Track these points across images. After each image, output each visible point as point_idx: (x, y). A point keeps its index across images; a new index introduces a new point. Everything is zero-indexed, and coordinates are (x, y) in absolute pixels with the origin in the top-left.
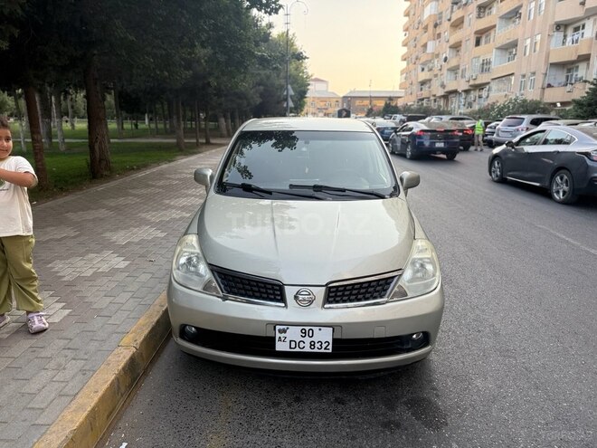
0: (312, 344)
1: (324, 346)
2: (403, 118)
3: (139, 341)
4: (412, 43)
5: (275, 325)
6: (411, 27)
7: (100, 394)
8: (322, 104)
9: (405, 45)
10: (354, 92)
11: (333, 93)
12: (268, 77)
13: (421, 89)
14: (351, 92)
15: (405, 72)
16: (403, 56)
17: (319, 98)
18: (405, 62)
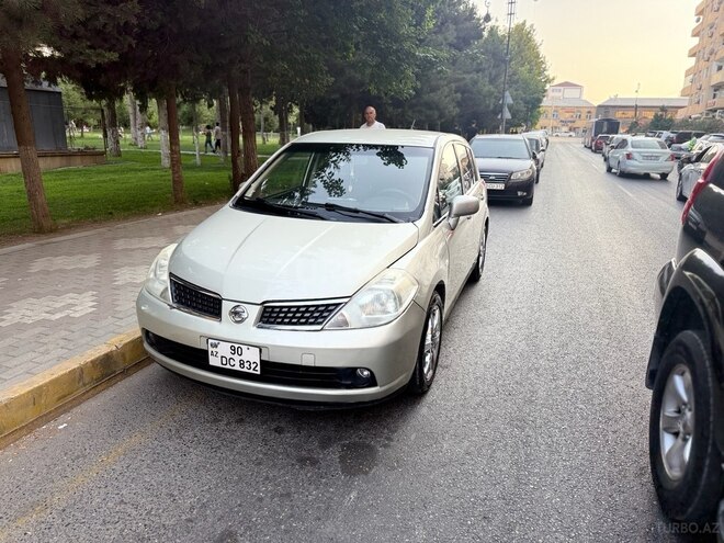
0: (242, 363)
1: (253, 366)
2: (672, 135)
3: (123, 343)
4: (707, 32)
5: (207, 338)
6: (709, 9)
7: (54, 377)
8: (568, 115)
9: (696, 34)
10: (616, 99)
11: (586, 102)
12: (476, 82)
13: (715, 96)
14: (611, 99)
15: (693, 73)
16: (690, 51)
17: (563, 108)
18: (694, 59)
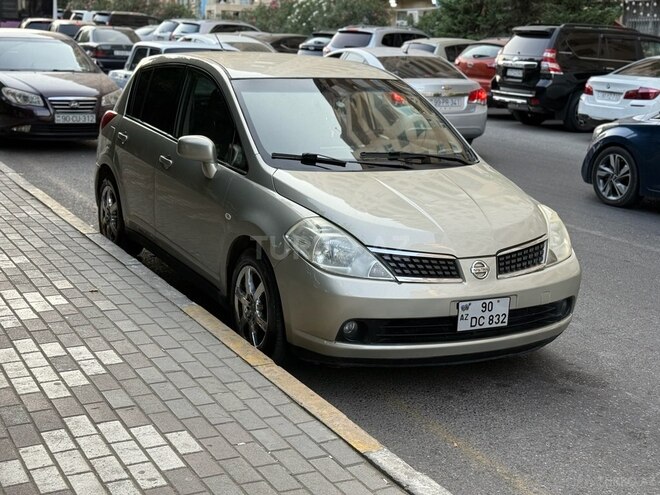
0: (491, 320)
1: (501, 319)
5: (458, 302)
